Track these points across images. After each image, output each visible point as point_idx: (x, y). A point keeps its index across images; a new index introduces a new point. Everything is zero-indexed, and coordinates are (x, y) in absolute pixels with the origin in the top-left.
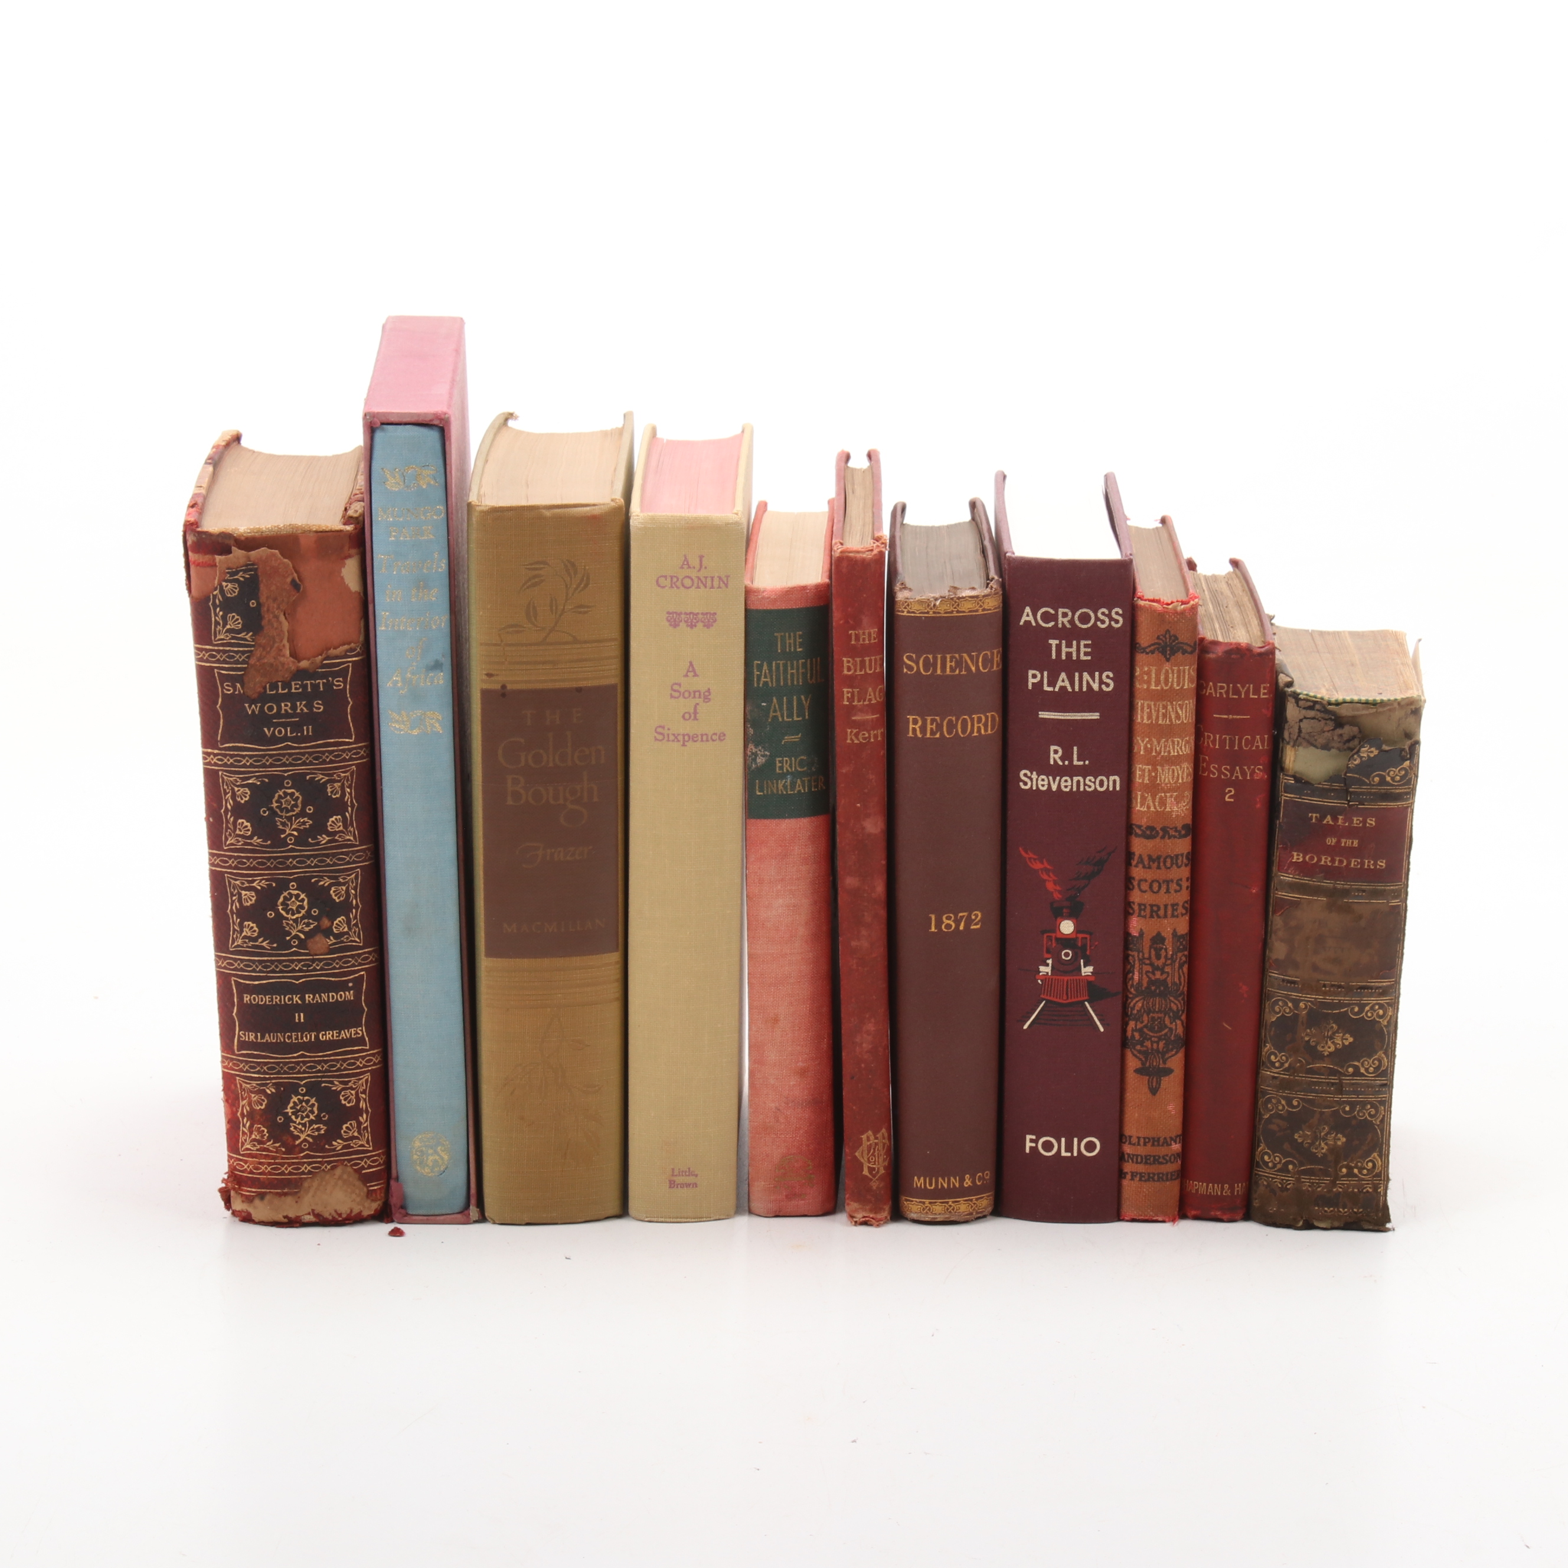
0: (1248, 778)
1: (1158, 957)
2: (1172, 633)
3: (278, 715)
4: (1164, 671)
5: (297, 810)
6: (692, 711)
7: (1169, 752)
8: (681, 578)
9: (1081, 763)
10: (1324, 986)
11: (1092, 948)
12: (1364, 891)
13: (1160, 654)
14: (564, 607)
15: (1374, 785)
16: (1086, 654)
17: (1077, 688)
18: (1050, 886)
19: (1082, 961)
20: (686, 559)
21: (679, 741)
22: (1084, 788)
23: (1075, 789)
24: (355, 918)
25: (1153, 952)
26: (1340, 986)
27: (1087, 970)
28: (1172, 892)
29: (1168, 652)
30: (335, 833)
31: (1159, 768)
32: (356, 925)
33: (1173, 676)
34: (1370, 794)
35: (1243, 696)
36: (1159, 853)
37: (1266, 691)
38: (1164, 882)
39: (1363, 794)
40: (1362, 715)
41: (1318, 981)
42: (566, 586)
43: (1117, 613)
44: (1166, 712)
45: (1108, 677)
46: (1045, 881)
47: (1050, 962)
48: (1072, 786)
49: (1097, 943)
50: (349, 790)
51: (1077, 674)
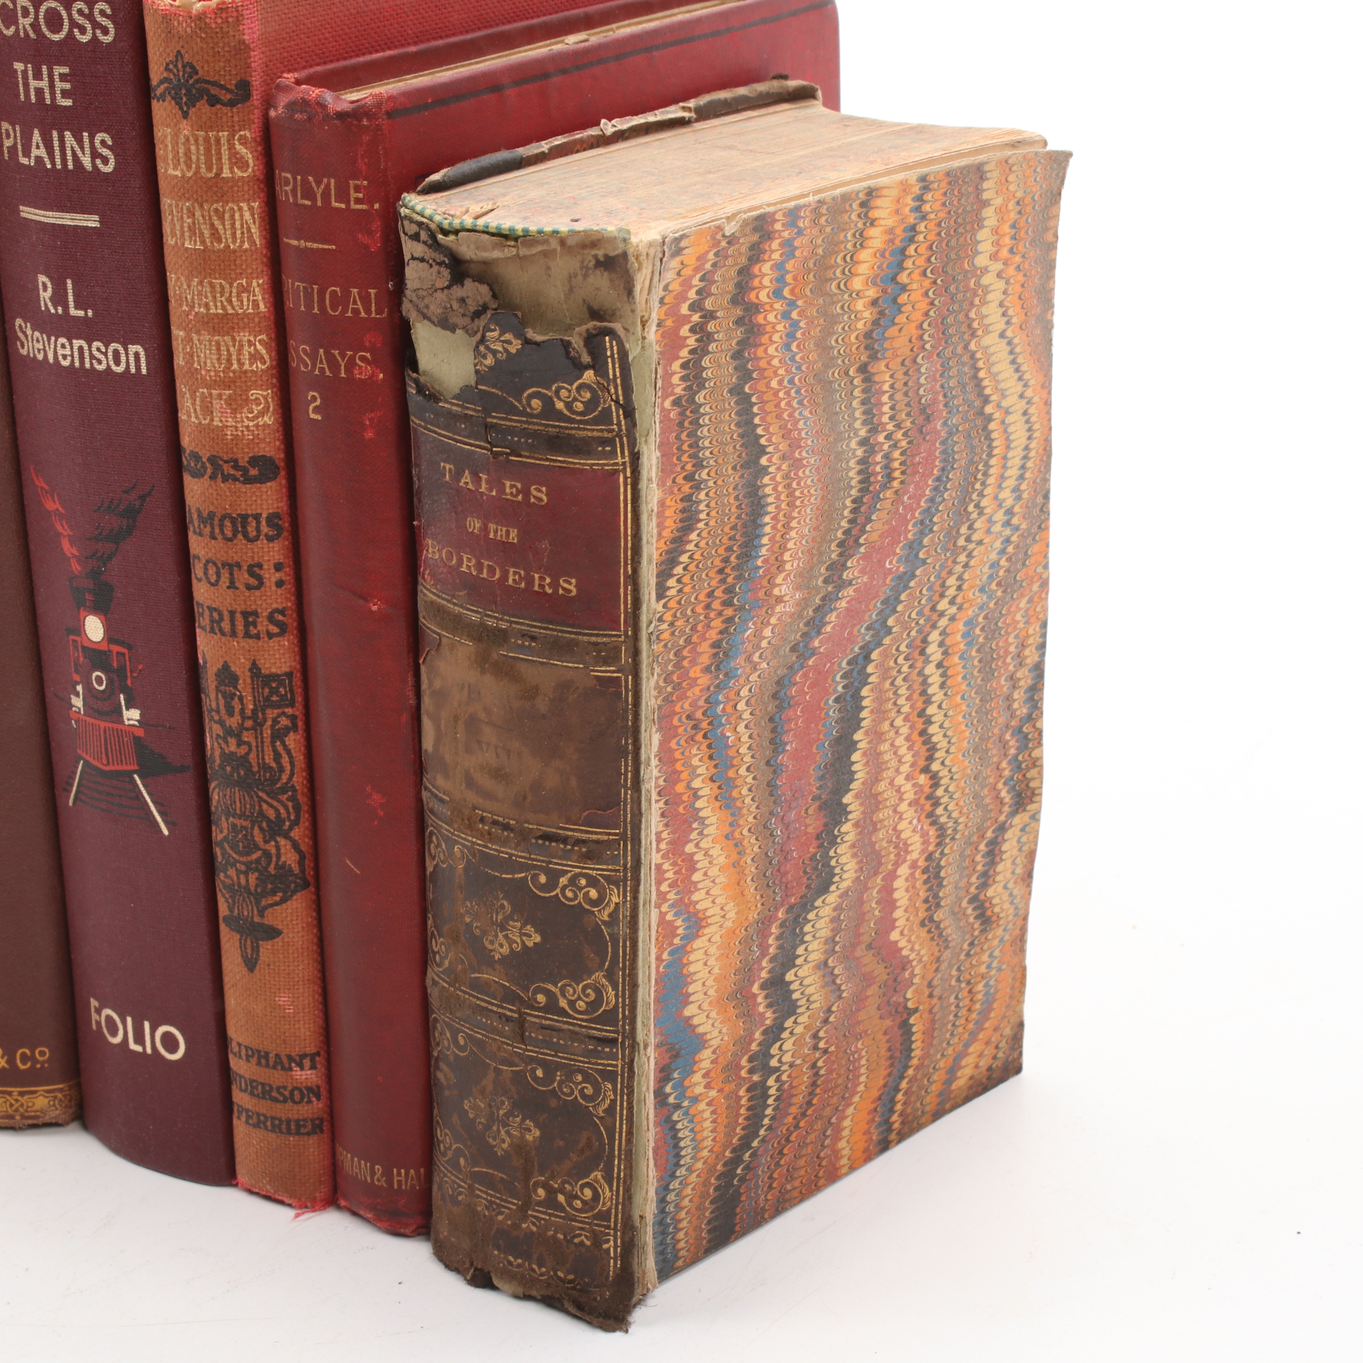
0: (343, 375)
1: (231, 713)
2: (187, 58)
4: (182, 137)
7: (207, 306)
9: (81, 313)
10: (482, 820)
11: (135, 675)
12: (533, 638)
15: (532, 416)
16: (65, 94)
17: (58, 163)
18: (66, 544)
19: (122, 696)
22: (92, 364)
23: (77, 364)
25: (222, 702)
26: (506, 827)
27: (132, 716)
28: (242, 588)
29: (184, 99)
31: (195, 337)
33: (198, 149)
34: (525, 433)
35: (319, 203)
36: (212, 509)
37: (361, 195)
38: (224, 565)
39: (511, 431)
40: (497, 260)
41: (475, 808)
43: (102, 13)
44: (194, 223)
45: (103, 142)
46: (59, 535)
47: (79, 688)
48: (72, 356)
49: (141, 667)
51: (55, 134)
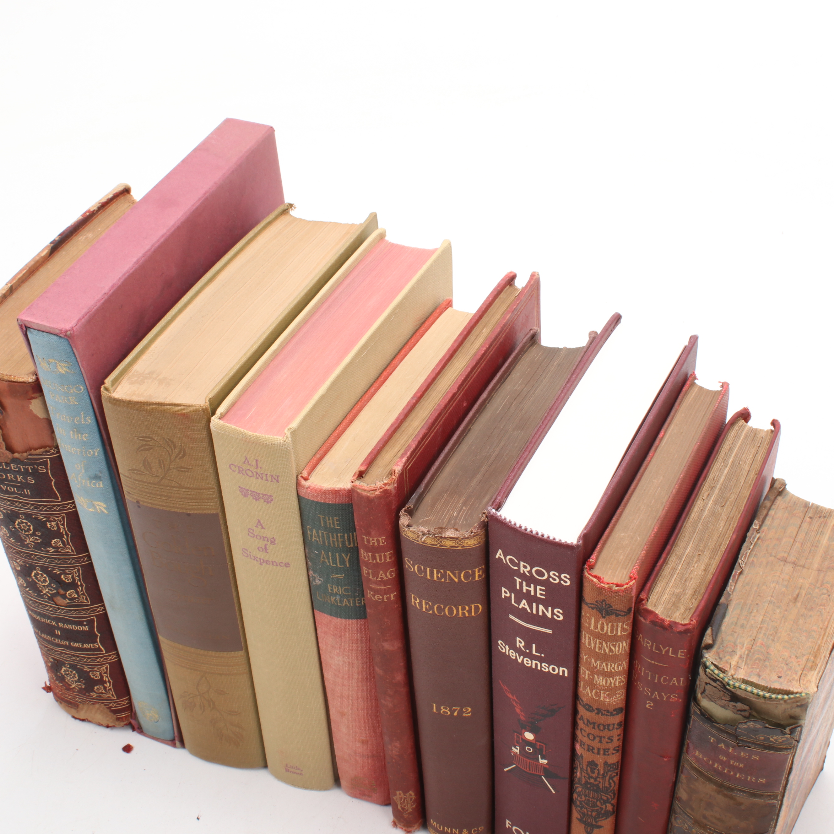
0: (665, 699)
1: (593, 772)
2: (607, 602)
3: (7, 479)
4: (600, 622)
5: (31, 532)
6: (263, 547)
8: (245, 469)
9: (538, 654)
10: (710, 829)
11: (547, 752)
13: (598, 612)
14: (170, 465)
15: (759, 740)
16: (541, 594)
17: (534, 612)
18: (518, 710)
19: (540, 755)
20: (246, 459)
21: (257, 561)
22: (541, 669)
23: (534, 667)
24: (82, 590)
25: (589, 769)
27: (544, 761)
28: (604, 743)
29: (604, 613)
30: (58, 548)
32: (83, 594)
33: (608, 627)
34: (756, 744)
35: (663, 653)
36: (594, 721)
38: (597, 736)
39: (749, 743)
40: (754, 701)
41: (706, 825)
42: (169, 454)
43: (565, 577)
44: (602, 646)
45: (558, 612)
46: (514, 706)
47: (518, 748)
48: (532, 664)
49: (550, 750)
50: (62, 527)
51: (534, 604)
